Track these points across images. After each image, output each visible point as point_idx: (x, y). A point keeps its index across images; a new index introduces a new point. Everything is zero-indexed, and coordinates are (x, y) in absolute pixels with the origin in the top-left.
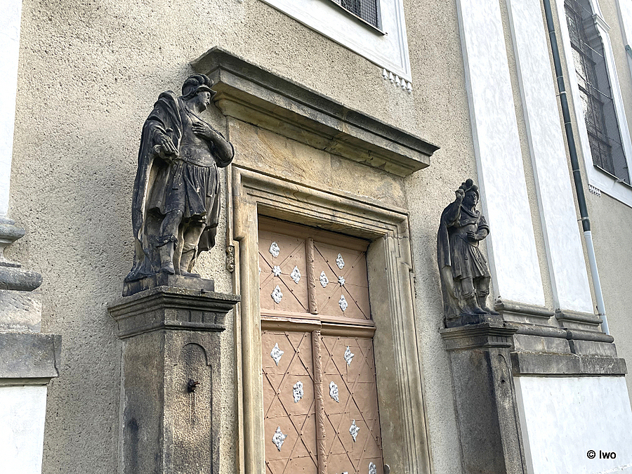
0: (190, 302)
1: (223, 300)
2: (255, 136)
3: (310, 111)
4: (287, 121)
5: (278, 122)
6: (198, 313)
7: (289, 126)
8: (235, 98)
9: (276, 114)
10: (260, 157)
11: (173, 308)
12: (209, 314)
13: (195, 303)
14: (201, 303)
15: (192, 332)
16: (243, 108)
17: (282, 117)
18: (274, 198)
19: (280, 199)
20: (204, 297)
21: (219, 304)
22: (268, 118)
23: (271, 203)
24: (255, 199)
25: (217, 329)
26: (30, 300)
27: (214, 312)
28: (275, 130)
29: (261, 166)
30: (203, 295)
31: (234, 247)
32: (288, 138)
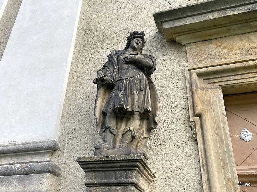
0: (101, 165)
1: (125, 160)
2: (210, 46)
3: (246, 7)
4: (232, 24)
5: (225, 28)
6: (110, 172)
7: (235, 26)
8: (183, 32)
9: (220, 25)
10: (215, 56)
11: (91, 171)
12: (120, 172)
13: (104, 165)
14: (109, 165)
15: (107, 187)
16: (191, 34)
17: (226, 24)
18: (236, 77)
19: (243, 76)
20: (108, 160)
21: (125, 164)
22: (215, 30)
23: (234, 82)
24: (217, 85)
25: (127, 183)
26: (43, 178)
27: (124, 170)
28: (228, 34)
29: (216, 62)
30: (108, 159)
31: (195, 122)
32: (242, 34)
